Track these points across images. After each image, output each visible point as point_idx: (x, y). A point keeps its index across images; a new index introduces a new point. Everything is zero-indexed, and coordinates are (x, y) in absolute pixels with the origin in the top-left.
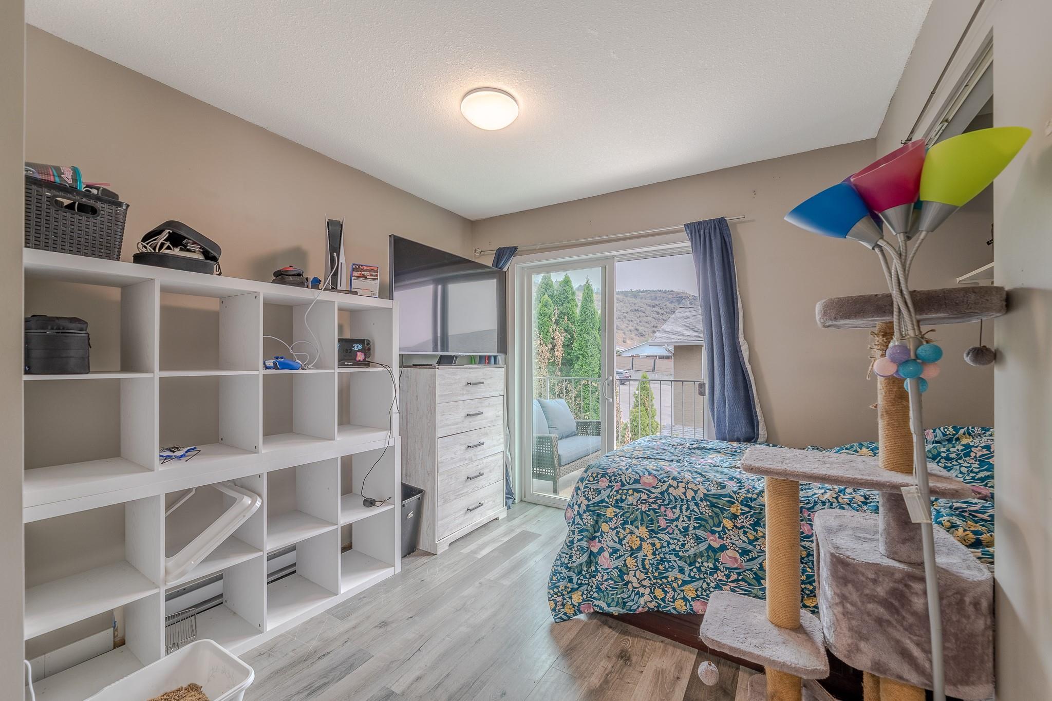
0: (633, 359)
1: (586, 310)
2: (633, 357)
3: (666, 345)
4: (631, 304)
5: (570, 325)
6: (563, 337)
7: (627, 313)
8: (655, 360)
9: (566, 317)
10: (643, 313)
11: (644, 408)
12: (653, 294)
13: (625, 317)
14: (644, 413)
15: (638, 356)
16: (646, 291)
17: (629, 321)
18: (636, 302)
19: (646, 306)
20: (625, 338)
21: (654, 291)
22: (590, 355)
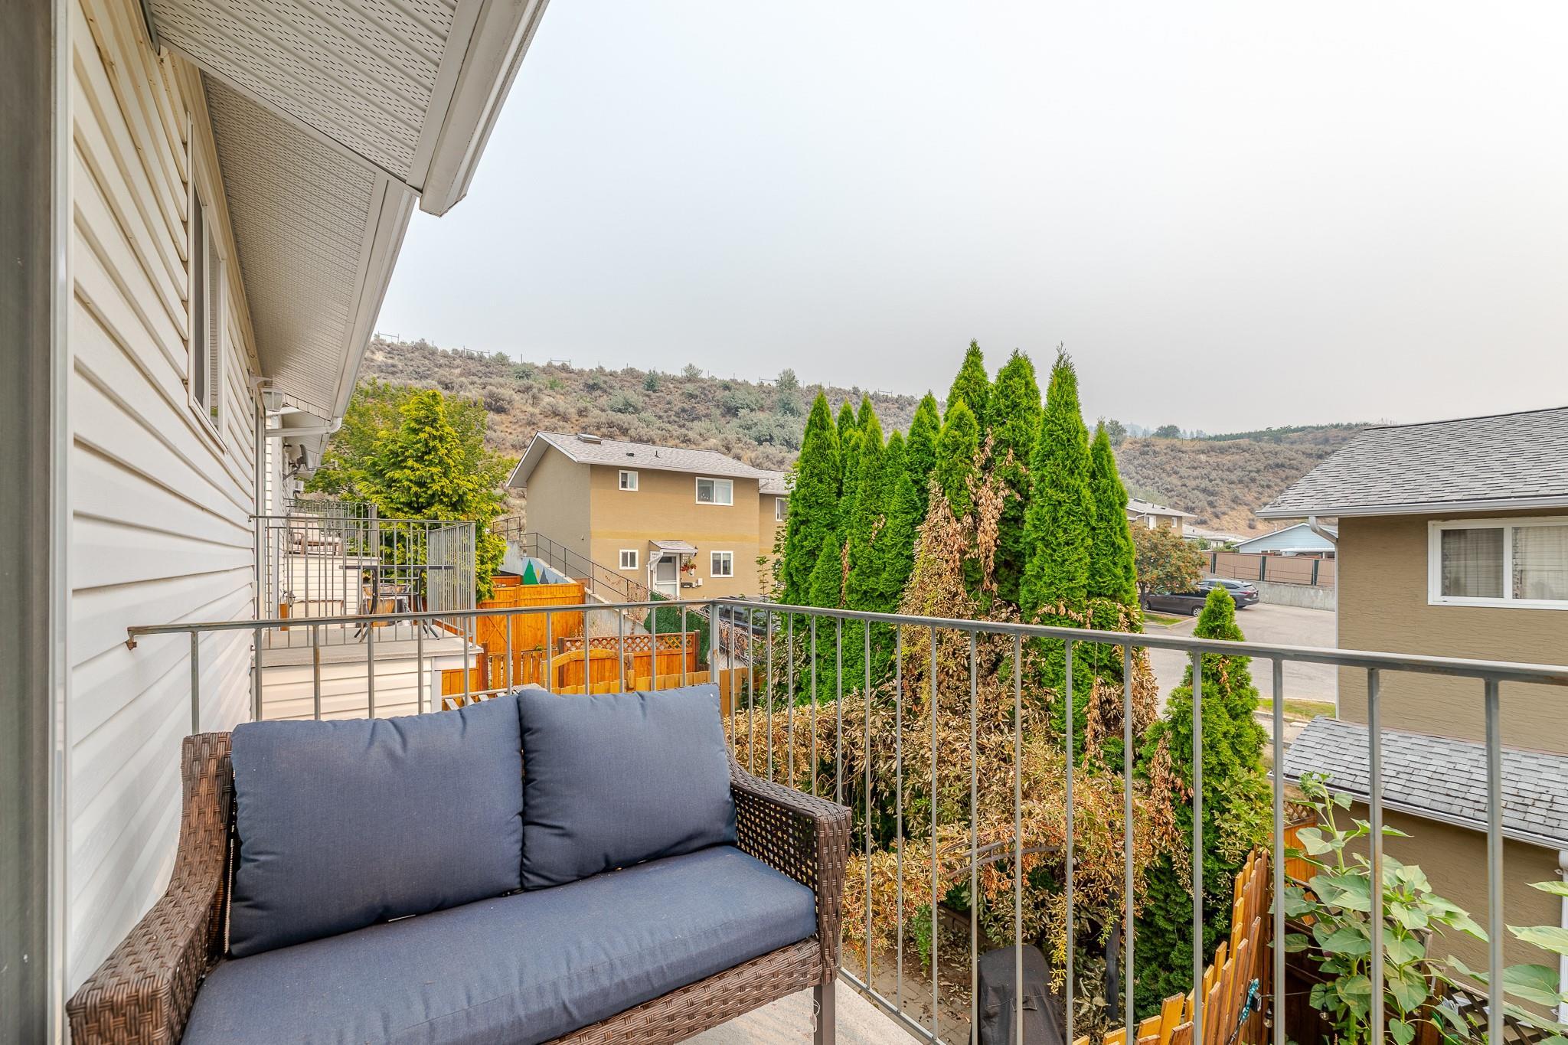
0: (1264, 559)
1: (1054, 428)
2: (1264, 556)
3: (1313, 519)
4: (1266, 455)
5: (1022, 470)
6: (1000, 500)
7: (1258, 471)
8: (1317, 562)
9: (1011, 451)
10: (1294, 471)
11: (1216, 687)
12: (1320, 434)
13: (1253, 480)
14: (1214, 701)
15: (1276, 554)
16: (1303, 429)
17: (1263, 487)
18: (1279, 449)
19: (1301, 457)
20: (1253, 520)
21: (1322, 428)
22: (1062, 540)
